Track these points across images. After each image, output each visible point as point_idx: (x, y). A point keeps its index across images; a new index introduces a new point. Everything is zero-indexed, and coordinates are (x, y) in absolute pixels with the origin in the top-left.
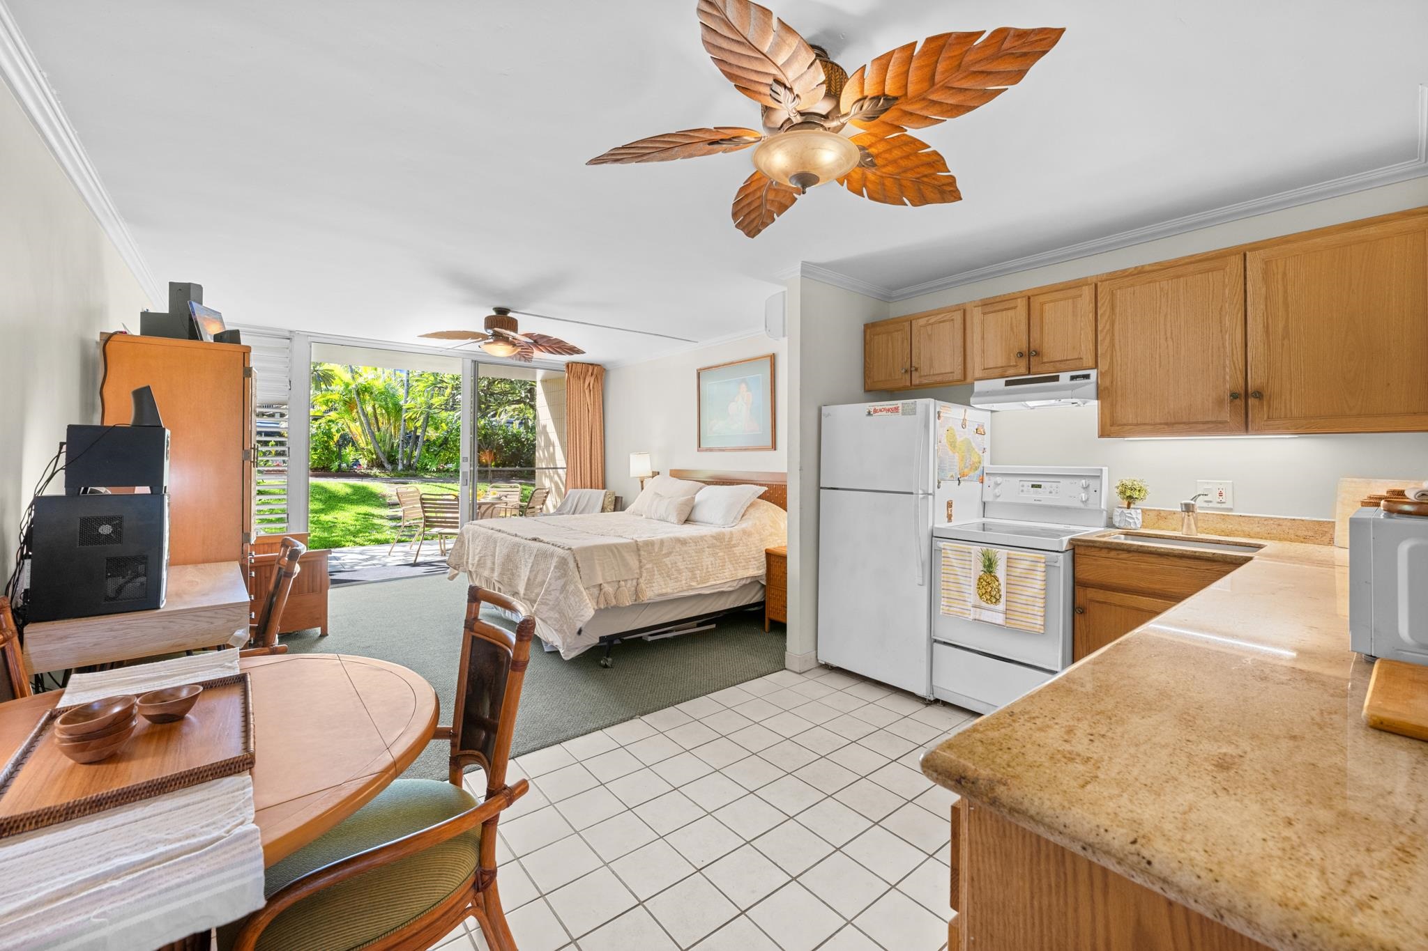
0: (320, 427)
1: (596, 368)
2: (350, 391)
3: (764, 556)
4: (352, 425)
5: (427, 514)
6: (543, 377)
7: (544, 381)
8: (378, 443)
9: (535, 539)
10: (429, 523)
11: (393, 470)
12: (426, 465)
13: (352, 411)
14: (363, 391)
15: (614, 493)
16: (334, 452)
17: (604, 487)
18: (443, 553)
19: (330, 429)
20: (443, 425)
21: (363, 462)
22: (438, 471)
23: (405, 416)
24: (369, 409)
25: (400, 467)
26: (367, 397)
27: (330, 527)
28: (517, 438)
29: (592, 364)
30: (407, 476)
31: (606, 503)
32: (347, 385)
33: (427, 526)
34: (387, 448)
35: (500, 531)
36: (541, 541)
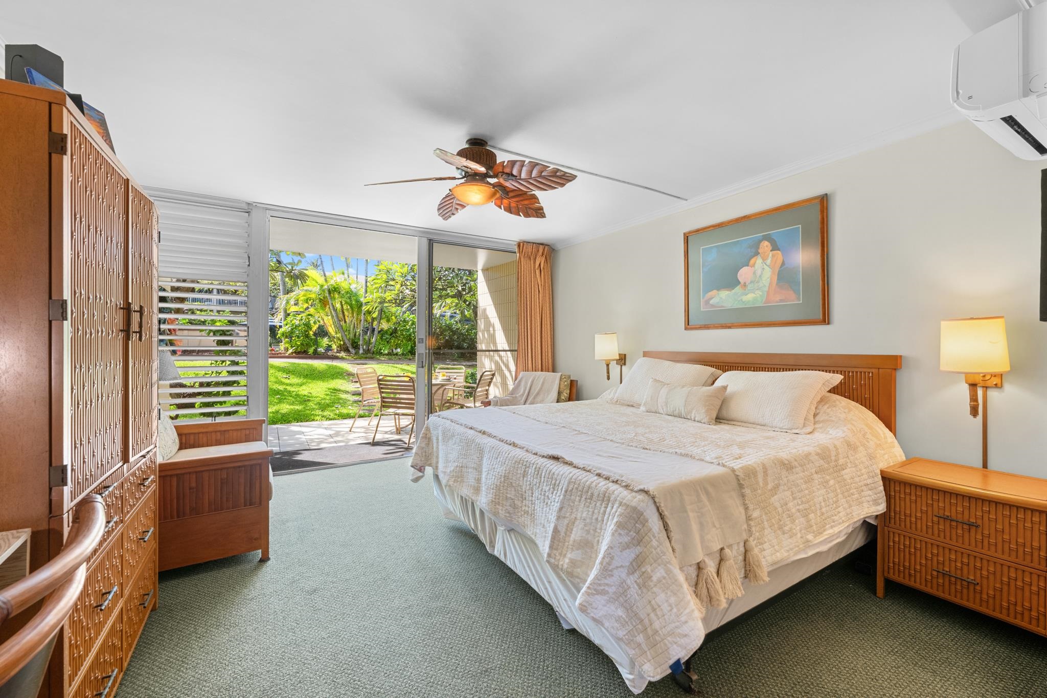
0: (302, 320)
1: (547, 247)
2: (324, 291)
3: (881, 483)
4: (325, 318)
5: (383, 395)
6: (484, 266)
7: (485, 270)
8: (344, 332)
9: (556, 458)
10: (385, 404)
11: (356, 353)
12: (381, 350)
13: (325, 307)
14: (334, 290)
15: (569, 377)
16: (312, 339)
17: (554, 371)
18: (399, 431)
19: (309, 321)
20: (393, 317)
21: (334, 347)
22: (389, 354)
23: (364, 308)
24: (338, 306)
25: (361, 351)
26: (336, 296)
27: (305, 400)
28: (449, 328)
29: (542, 244)
30: (366, 358)
31: (562, 387)
32: (322, 286)
33: (384, 406)
34: (352, 336)
35: (484, 433)
36: (570, 464)
